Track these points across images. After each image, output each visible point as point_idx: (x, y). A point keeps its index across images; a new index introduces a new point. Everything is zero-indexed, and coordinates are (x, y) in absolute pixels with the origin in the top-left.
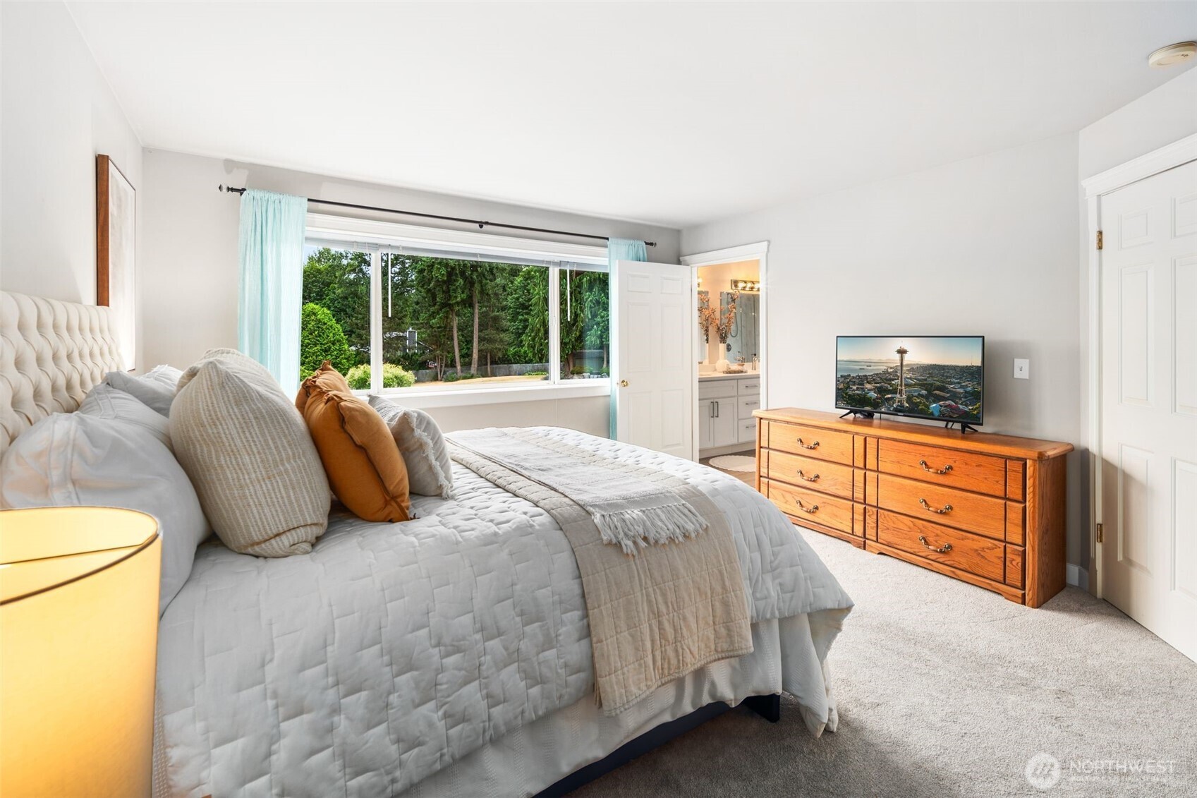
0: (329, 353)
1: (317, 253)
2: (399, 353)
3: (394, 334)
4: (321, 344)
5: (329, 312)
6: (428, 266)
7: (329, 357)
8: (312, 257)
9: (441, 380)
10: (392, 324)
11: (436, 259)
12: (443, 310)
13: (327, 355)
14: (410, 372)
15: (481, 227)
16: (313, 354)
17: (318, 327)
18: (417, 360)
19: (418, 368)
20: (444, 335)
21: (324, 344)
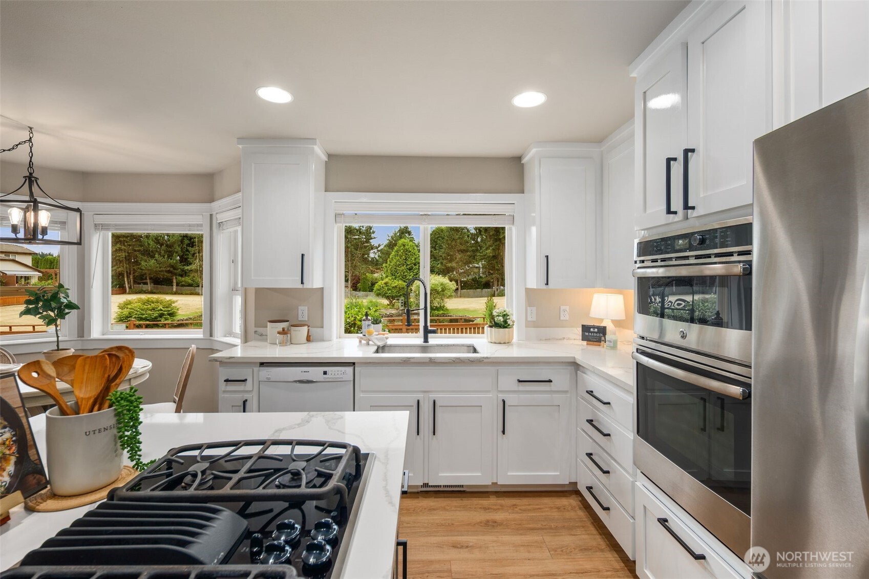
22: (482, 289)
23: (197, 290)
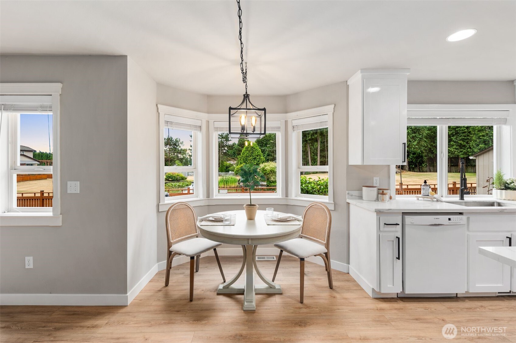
7: (256, 161)
17: (252, 150)
21: (254, 156)
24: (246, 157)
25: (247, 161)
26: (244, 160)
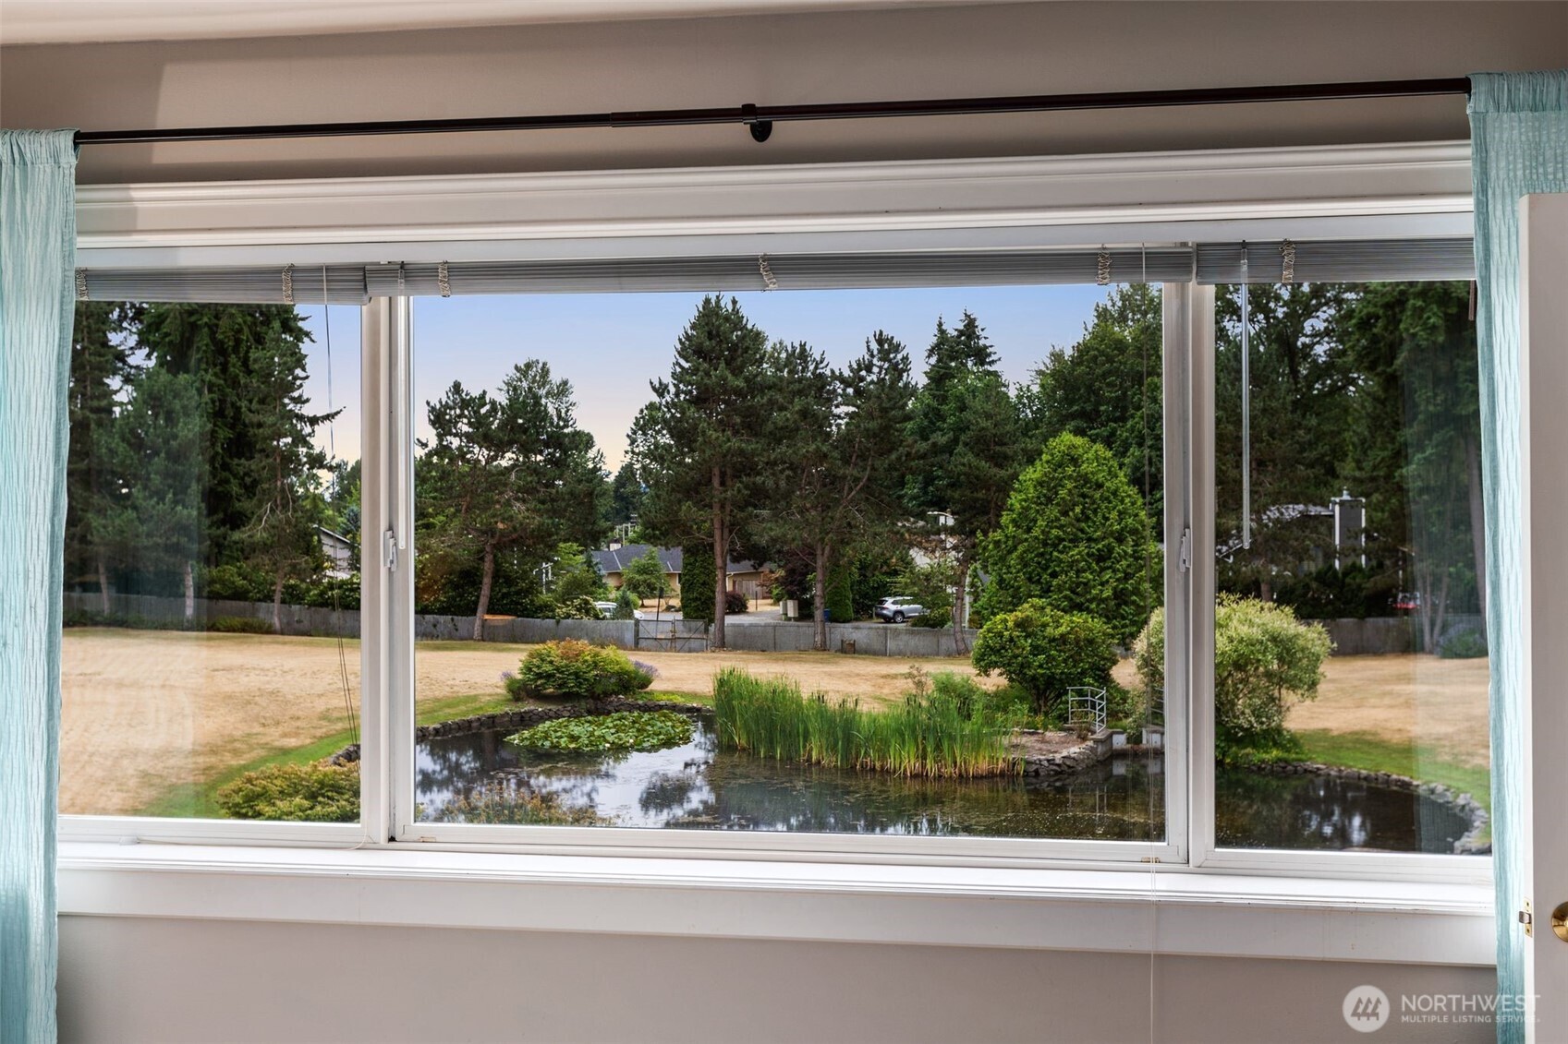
0: (1108, 564)
1: (1117, 298)
2: (1311, 567)
3: (1293, 511)
4: (1090, 540)
5: (1109, 454)
6: (1388, 306)
7: (1107, 575)
8: (1105, 310)
9: (1431, 652)
10: (1286, 481)
11: (1411, 284)
12: (1437, 437)
13: (1103, 569)
14: (1318, 626)
15: (761, 132)
16: (1071, 565)
17: (1084, 496)
18: (1360, 588)
19: (1362, 610)
20: (1439, 513)
21: (1096, 541)
22: (1362, 618)
23: (261, 615)
24: (1045, 544)
25: (1054, 575)
26: (1026, 565)
